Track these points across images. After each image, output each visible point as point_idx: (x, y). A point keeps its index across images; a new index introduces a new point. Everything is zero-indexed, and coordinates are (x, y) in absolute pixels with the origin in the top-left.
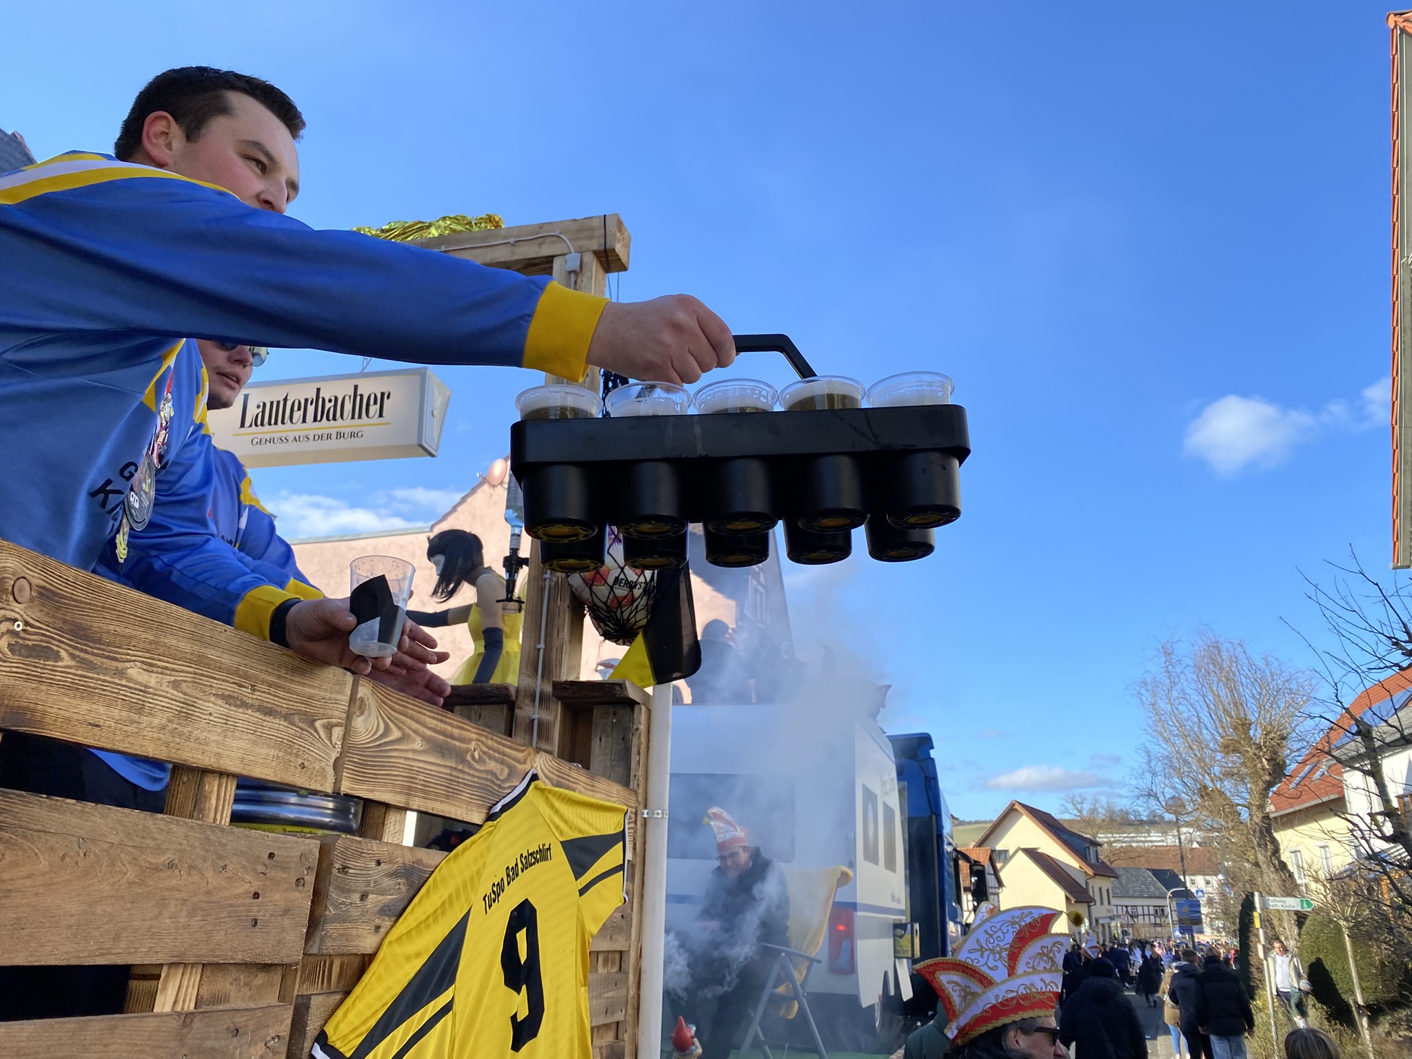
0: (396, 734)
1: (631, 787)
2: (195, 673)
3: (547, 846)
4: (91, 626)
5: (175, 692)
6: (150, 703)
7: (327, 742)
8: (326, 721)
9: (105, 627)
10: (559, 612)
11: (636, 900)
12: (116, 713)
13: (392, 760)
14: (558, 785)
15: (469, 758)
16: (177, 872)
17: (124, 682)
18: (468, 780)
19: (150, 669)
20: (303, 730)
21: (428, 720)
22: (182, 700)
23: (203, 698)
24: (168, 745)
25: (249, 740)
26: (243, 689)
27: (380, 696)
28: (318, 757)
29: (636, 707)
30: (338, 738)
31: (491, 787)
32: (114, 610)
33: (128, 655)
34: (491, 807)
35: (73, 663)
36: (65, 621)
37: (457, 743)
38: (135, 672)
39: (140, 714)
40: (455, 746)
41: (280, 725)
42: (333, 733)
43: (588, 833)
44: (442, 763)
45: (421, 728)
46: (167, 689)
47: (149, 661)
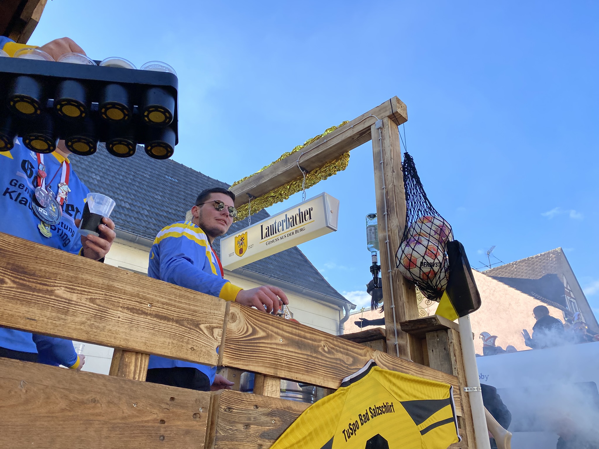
0: (261, 334)
1: (454, 375)
2: (105, 295)
3: (390, 404)
4: (28, 267)
5: (92, 305)
6: (73, 309)
7: (210, 336)
8: (208, 325)
9: (38, 267)
10: (399, 288)
11: (470, 441)
12: (48, 314)
13: (261, 348)
14: (394, 369)
15: (320, 350)
16: (99, 405)
17: (53, 297)
18: (321, 363)
19: (72, 291)
20: (191, 329)
21: (285, 327)
22: (97, 309)
23: (112, 308)
24: (87, 333)
25: (149, 333)
26: (143, 305)
27: (247, 312)
28: (204, 344)
29: (449, 331)
30: (218, 335)
31: (341, 368)
32: (45, 259)
33: (56, 283)
34: (343, 379)
35: (15, 286)
36: (8, 264)
37: (310, 342)
38: (60, 292)
39: (66, 315)
40: (309, 343)
41: (172, 325)
42: (214, 332)
43: (421, 398)
44: (300, 352)
45: (280, 332)
46: (84, 302)
47: (71, 287)
